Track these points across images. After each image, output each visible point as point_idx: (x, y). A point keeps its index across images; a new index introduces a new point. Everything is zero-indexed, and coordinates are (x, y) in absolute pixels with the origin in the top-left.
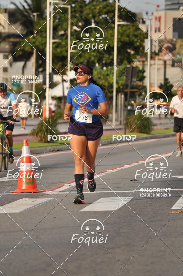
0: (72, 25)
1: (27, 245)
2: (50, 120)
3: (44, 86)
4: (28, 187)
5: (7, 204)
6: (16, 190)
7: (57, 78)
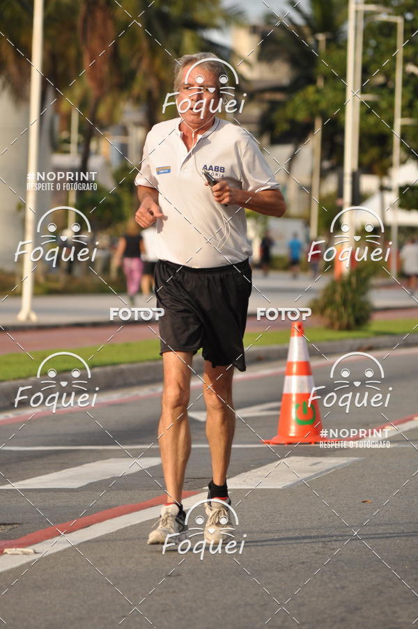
0: (406, 60)
1: (303, 563)
2: (354, 280)
3: (339, 202)
4: (302, 431)
5: (254, 468)
6: (274, 438)
7: (369, 183)
